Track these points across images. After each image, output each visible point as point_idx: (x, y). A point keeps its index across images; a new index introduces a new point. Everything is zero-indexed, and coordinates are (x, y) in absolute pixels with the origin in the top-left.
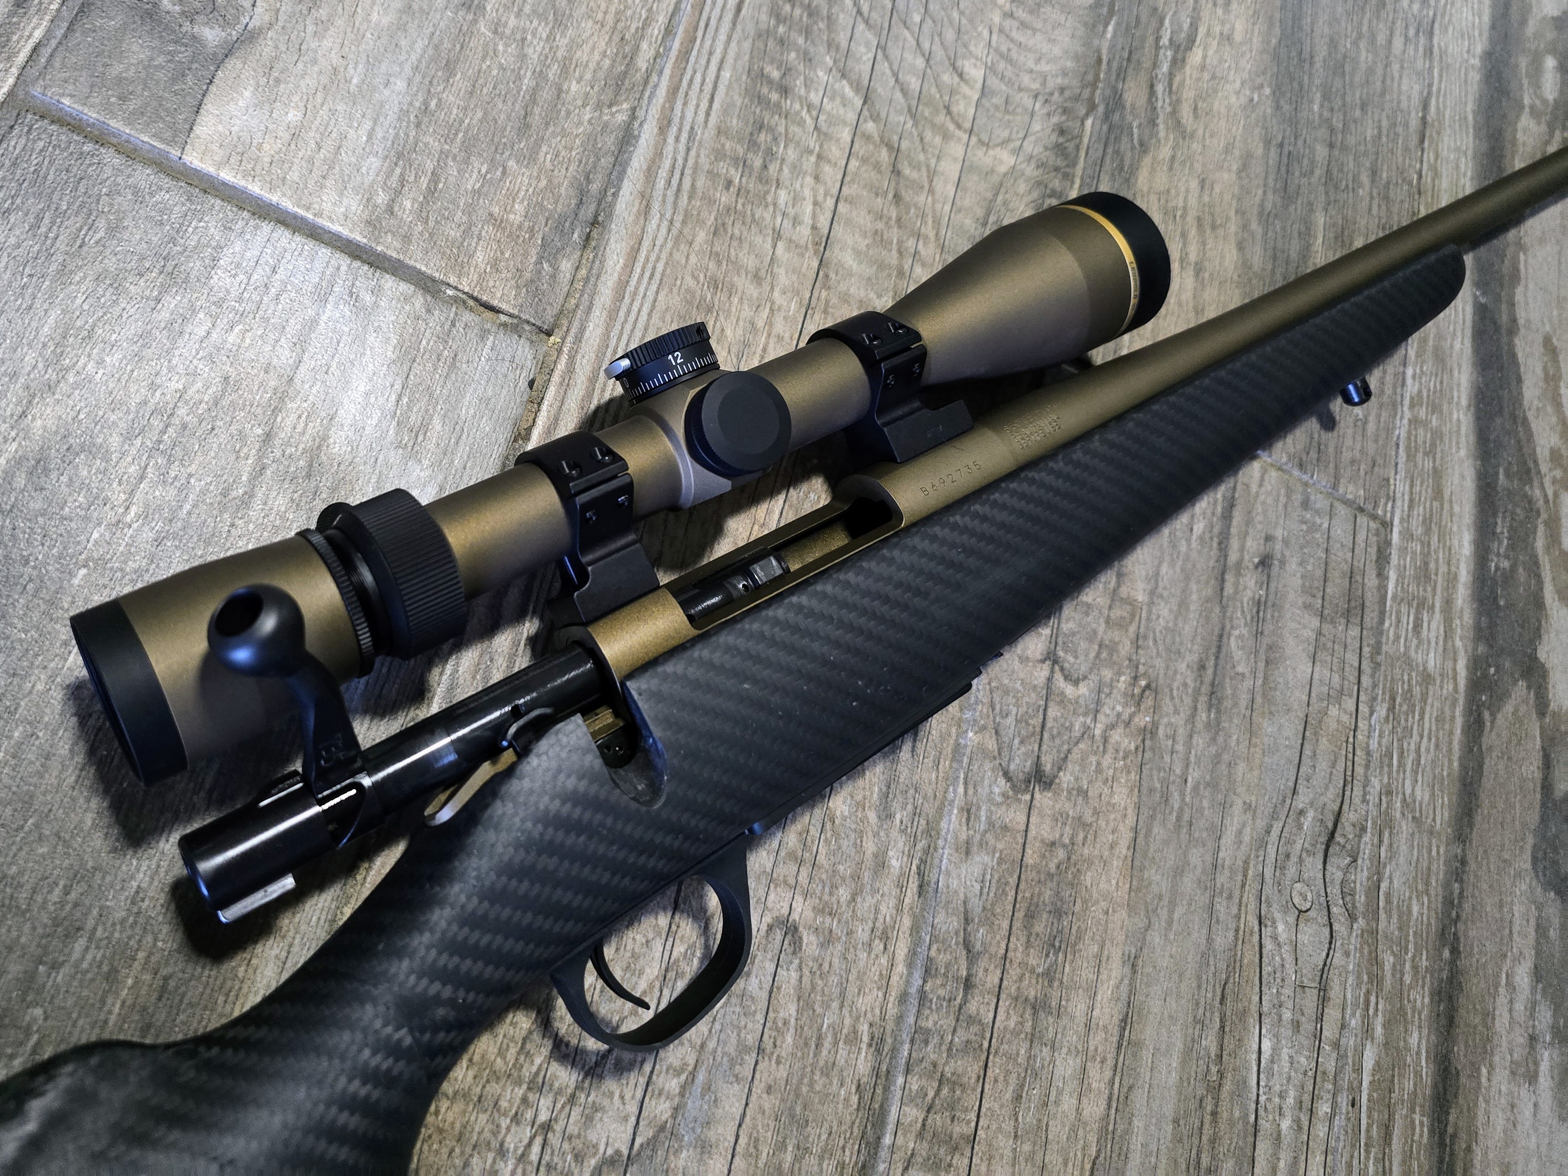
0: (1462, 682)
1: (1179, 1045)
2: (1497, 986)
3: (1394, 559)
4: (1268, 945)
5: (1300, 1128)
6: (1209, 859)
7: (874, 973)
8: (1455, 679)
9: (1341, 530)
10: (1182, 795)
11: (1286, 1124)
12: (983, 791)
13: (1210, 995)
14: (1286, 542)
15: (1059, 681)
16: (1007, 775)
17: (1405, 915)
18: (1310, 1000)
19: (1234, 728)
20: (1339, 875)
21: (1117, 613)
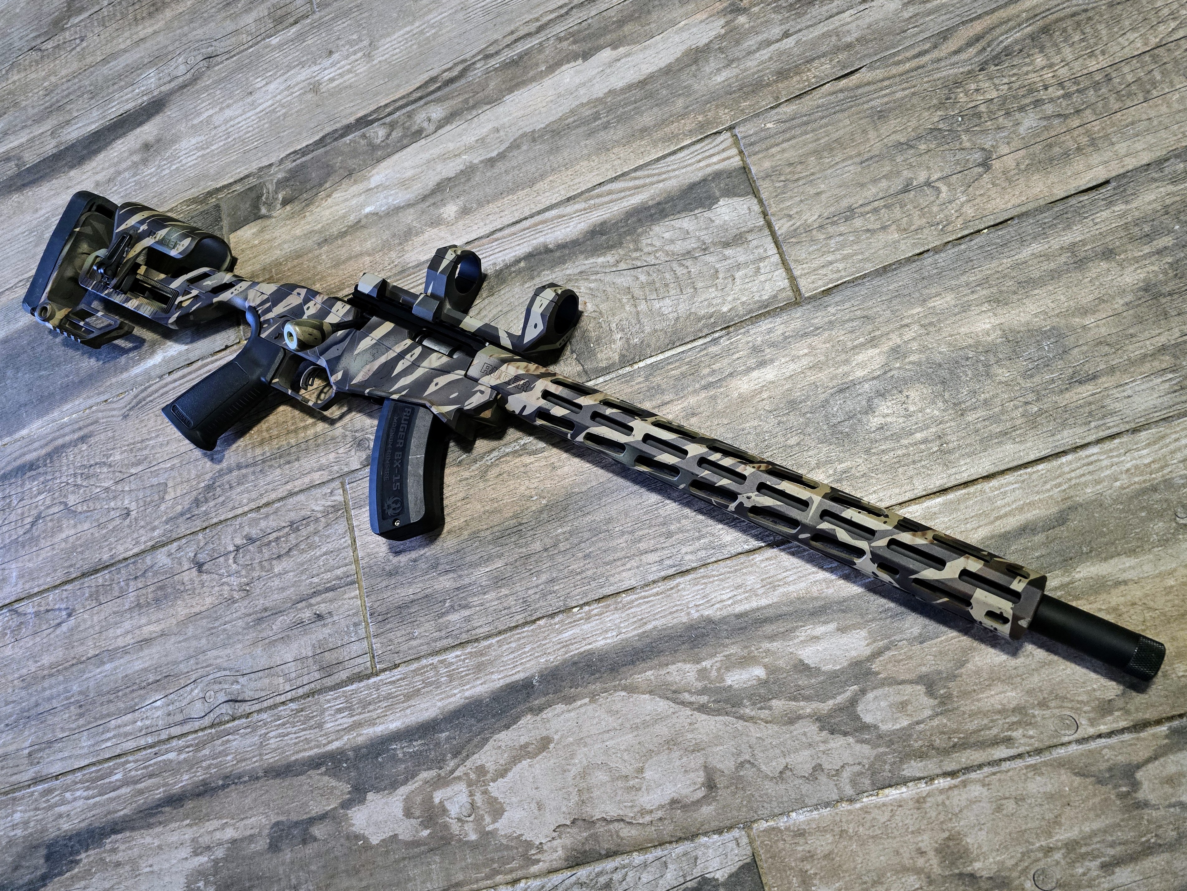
0: (330, 748)
1: (147, 665)
2: (220, 818)
3: (362, 684)
4: (188, 688)
5: (141, 731)
6: (205, 648)
7: (126, 545)
8: (329, 743)
9: (356, 648)
10: (220, 625)
11: (139, 724)
12: (188, 550)
13: (165, 671)
14: (334, 623)
15: (231, 556)
16: (196, 555)
17: (224, 753)
18: (179, 717)
19: (252, 635)
20: (224, 711)
21: (265, 564)
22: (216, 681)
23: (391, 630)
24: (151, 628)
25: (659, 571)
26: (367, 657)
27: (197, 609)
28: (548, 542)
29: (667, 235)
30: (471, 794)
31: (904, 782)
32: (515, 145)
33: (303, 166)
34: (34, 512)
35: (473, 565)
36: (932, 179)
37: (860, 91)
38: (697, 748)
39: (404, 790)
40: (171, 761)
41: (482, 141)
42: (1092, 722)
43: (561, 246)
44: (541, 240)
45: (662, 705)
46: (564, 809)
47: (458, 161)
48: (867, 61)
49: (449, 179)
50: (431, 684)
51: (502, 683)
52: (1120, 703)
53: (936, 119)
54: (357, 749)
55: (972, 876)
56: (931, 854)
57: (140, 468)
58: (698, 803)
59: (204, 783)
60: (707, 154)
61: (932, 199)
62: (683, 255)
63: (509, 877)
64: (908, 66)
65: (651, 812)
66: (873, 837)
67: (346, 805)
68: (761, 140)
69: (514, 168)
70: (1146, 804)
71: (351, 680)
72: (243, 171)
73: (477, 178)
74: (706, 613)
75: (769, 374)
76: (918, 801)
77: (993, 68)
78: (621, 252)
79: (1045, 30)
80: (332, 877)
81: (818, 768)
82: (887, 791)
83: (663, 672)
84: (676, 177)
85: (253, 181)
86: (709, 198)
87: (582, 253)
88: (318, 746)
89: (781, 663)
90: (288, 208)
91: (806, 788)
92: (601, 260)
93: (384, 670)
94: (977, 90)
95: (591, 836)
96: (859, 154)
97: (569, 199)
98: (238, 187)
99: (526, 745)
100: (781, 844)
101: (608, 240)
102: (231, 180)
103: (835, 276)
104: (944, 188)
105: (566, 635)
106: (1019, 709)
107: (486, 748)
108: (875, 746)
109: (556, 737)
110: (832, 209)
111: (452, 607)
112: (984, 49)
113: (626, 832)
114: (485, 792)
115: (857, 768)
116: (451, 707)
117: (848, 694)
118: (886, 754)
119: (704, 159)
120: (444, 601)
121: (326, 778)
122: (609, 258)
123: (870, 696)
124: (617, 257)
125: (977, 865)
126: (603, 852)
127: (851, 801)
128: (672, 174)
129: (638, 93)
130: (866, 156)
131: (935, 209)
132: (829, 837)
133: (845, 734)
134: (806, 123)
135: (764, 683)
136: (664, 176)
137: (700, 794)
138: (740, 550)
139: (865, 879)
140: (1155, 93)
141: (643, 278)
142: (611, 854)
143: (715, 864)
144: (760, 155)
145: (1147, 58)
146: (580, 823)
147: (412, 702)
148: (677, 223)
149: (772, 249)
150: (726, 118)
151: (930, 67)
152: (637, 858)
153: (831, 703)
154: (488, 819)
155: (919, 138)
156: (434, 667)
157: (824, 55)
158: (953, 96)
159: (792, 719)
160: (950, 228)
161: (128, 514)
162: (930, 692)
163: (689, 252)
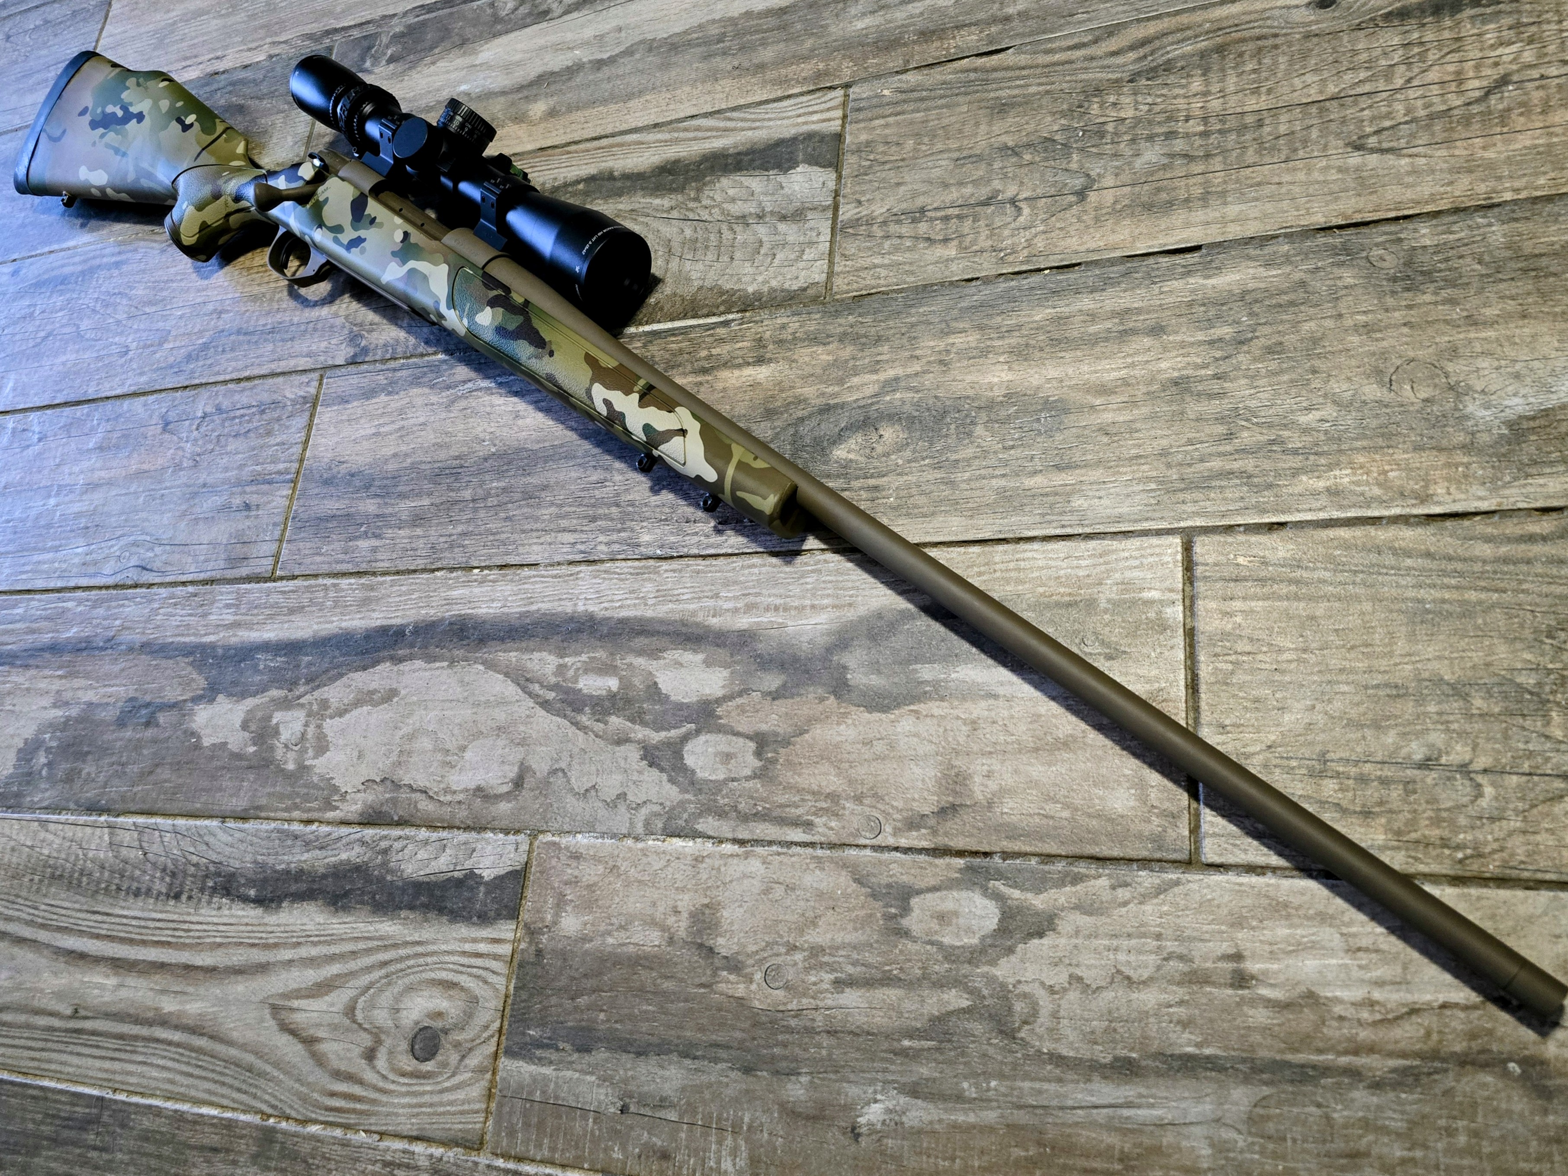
22: (135, 544)
23: (303, 539)
24: (103, 474)
25: (567, 553)
26: (271, 560)
27: (145, 467)
28: (480, 492)
29: (731, 192)
30: (306, 725)
31: (695, 835)
32: (629, 52)
33: (423, 24)
34: (49, 328)
35: (402, 496)
36: (1020, 197)
37: (995, 75)
38: (523, 742)
39: (250, 702)
40: (69, 610)
41: (600, 38)
42: (896, 832)
43: (628, 177)
44: (610, 164)
45: (511, 690)
46: (380, 765)
47: (570, 55)
48: (1018, 42)
49: (552, 73)
50: (316, 604)
51: (378, 623)
52: (932, 822)
53: (1056, 128)
54: (227, 648)
55: (711, 950)
56: (685, 915)
57: (154, 309)
58: (498, 797)
59: (88, 640)
60: (810, 109)
61: (1009, 220)
62: (738, 218)
63: (305, 816)
64: (1057, 57)
65: (455, 792)
66: (639, 881)
67: (196, 700)
68: (870, 107)
69: (618, 76)
70: (906, 933)
71: (249, 579)
72: (366, 15)
73: (579, 79)
74: (591, 609)
75: (762, 373)
76: (696, 860)
77: (1144, 82)
78: (680, 197)
79: (1220, 49)
80: (157, 765)
81: (622, 796)
82: (675, 840)
83: (526, 657)
84: (769, 127)
85: (371, 29)
86: (790, 160)
87: (643, 189)
88: (195, 635)
89: (637, 681)
90: (392, 66)
91: (602, 813)
92: (657, 201)
93: (281, 578)
94: (1114, 104)
95: (392, 799)
96: (959, 149)
97: (656, 126)
98: (356, 33)
99: (374, 692)
100: (554, 862)
101: (673, 181)
102: (352, 23)
103: (873, 282)
104: (1026, 211)
105: (455, 593)
106: (833, 797)
107: (338, 683)
108: (684, 791)
109: (403, 692)
110: (904, 206)
111: (366, 533)
112: (1145, 57)
113: (425, 806)
114: (319, 727)
115: (657, 808)
116: (324, 633)
117: (684, 730)
118: (690, 802)
119: (805, 114)
120: (361, 525)
121: (190, 668)
122: (665, 202)
123: (702, 738)
124: (673, 203)
125: (721, 941)
126: (396, 818)
127: (637, 839)
128: (766, 124)
129: (773, 22)
130: (965, 153)
131: (1006, 232)
132: (601, 868)
133: (662, 770)
134: (922, 99)
135: (612, 696)
136: (758, 124)
137: (505, 789)
138: (651, 553)
139: (614, 920)
140: (1301, 154)
141: (688, 232)
142: (401, 823)
143: (486, 862)
144: (862, 125)
145: (1314, 110)
146: (388, 783)
147: (293, 618)
148: (747, 181)
149: (826, 236)
150: (847, 72)
151: (1079, 65)
152: (423, 833)
153: (663, 734)
154: (311, 753)
155: (1029, 145)
156: (326, 588)
157: (975, 24)
158: (1086, 104)
159: (621, 740)
160: (1011, 258)
161: (126, 353)
162: (759, 754)
163: (744, 217)
